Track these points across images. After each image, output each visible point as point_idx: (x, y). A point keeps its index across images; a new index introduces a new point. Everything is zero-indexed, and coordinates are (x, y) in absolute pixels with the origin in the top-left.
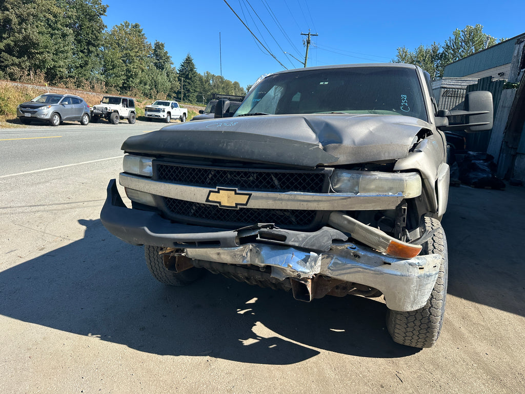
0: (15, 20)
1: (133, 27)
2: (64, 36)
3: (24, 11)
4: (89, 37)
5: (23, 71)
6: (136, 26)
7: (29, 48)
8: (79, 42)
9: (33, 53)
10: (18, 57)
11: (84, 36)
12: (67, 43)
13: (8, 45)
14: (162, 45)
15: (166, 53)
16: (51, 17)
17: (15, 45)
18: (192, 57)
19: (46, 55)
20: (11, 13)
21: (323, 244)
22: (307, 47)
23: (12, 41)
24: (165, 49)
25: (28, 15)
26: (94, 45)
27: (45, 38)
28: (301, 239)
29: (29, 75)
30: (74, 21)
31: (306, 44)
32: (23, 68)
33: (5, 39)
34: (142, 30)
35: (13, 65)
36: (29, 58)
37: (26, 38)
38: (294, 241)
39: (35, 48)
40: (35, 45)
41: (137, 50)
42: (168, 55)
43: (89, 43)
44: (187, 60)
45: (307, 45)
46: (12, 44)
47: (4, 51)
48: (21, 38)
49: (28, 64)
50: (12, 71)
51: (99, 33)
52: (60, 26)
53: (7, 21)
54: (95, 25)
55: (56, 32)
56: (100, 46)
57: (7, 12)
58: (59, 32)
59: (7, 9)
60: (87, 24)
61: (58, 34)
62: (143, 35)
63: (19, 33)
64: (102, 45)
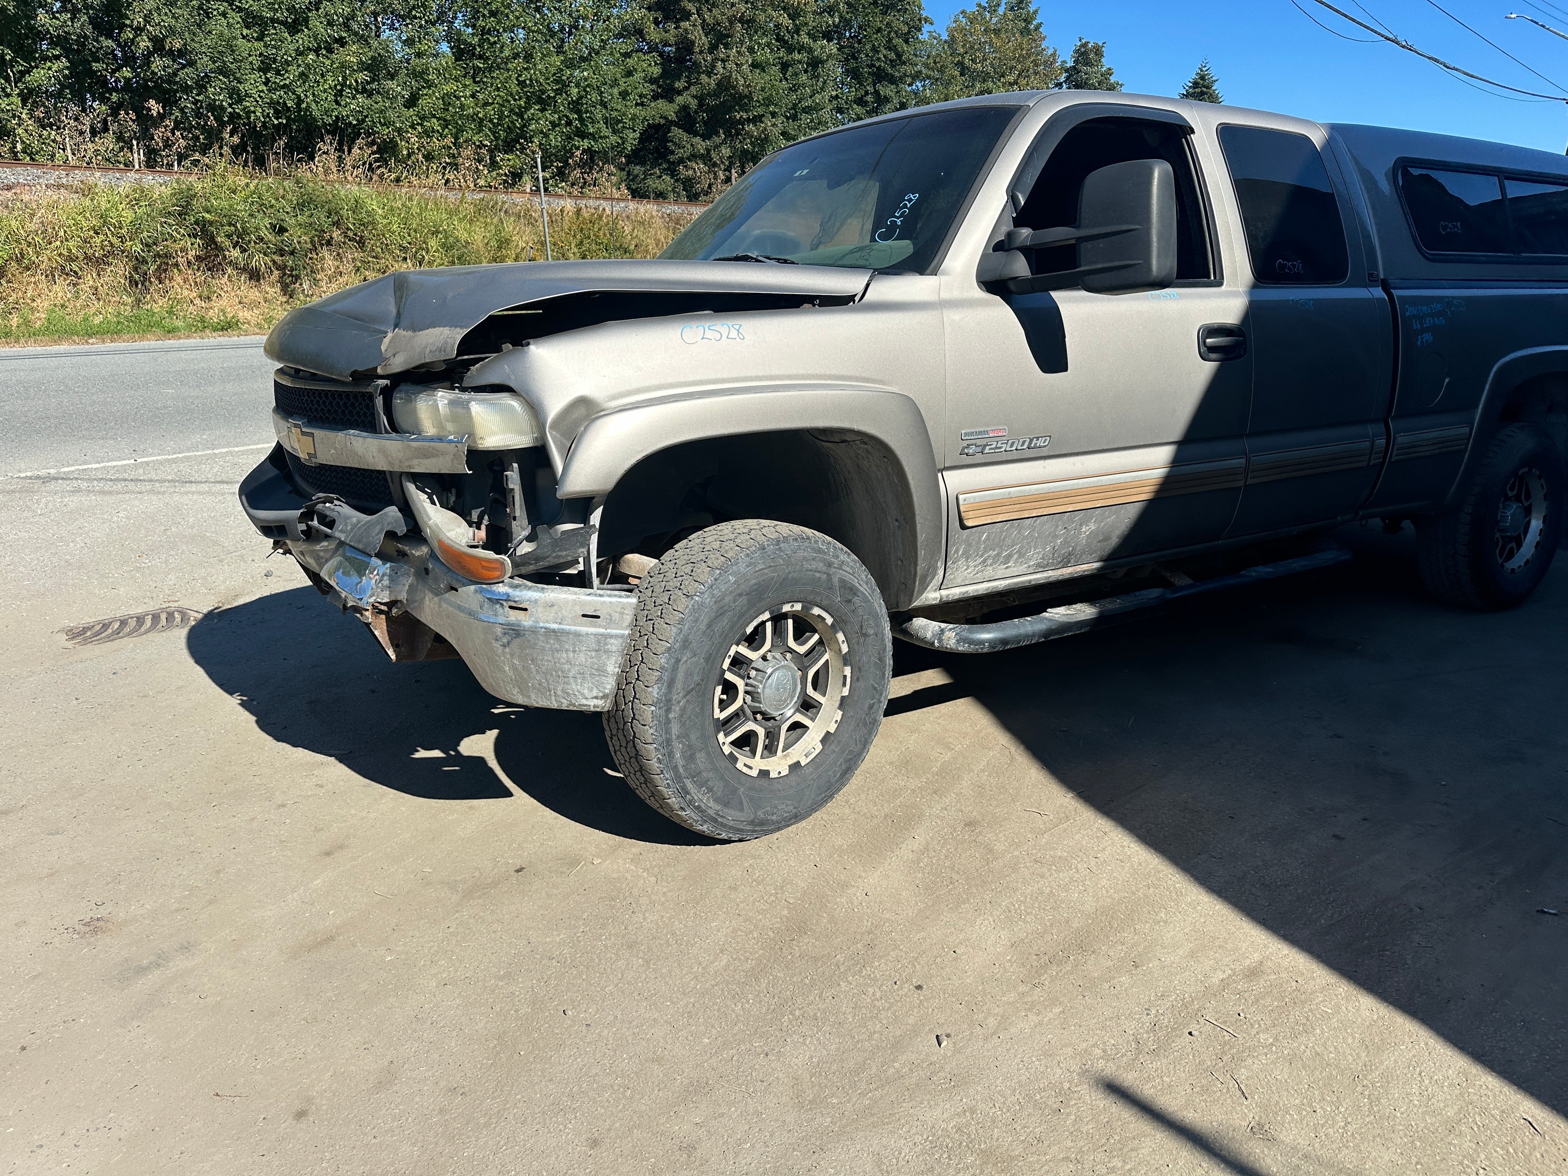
0: (701, 39)
1: (1012, 9)
2: (815, 63)
4: (879, 59)
5: (715, 174)
7: (731, 110)
8: (855, 74)
9: (741, 122)
10: (704, 137)
11: (867, 56)
12: (820, 84)
13: (685, 108)
14: (1098, 51)
15: (1109, 72)
16: (785, 20)
17: (700, 105)
18: (1214, 73)
19: (768, 122)
20: (694, 25)
23: (694, 97)
24: (1106, 62)
25: (731, 22)
26: (892, 80)
27: (768, 78)
29: (728, 180)
30: (841, 17)
32: (715, 165)
33: (679, 93)
34: (1035, 12)
35: (693, 157)
36: (728, 134)
37: (725, 84)
39: (744, 108)
40: (742, 100)
41: (1011, 79)
42: (1113, 79)
43: (880, 76)
44: (1196, 84)
46: (694, 104)
47: (677, 124)
48: (713, 85)
49: (726, 151)
50: (691, 172)
51: (907, 41)
52: (805, 39)
53: (685, 46)
54: (898, 22)
55: (797, 56)
56: (909, 80)
57: (685, 24)
58: (804, 56)
59: (687, 16)
60: (878, 21)
61: (800, 62)
62: (1037, 28)
63: (709, 74)
64: (916, 76)
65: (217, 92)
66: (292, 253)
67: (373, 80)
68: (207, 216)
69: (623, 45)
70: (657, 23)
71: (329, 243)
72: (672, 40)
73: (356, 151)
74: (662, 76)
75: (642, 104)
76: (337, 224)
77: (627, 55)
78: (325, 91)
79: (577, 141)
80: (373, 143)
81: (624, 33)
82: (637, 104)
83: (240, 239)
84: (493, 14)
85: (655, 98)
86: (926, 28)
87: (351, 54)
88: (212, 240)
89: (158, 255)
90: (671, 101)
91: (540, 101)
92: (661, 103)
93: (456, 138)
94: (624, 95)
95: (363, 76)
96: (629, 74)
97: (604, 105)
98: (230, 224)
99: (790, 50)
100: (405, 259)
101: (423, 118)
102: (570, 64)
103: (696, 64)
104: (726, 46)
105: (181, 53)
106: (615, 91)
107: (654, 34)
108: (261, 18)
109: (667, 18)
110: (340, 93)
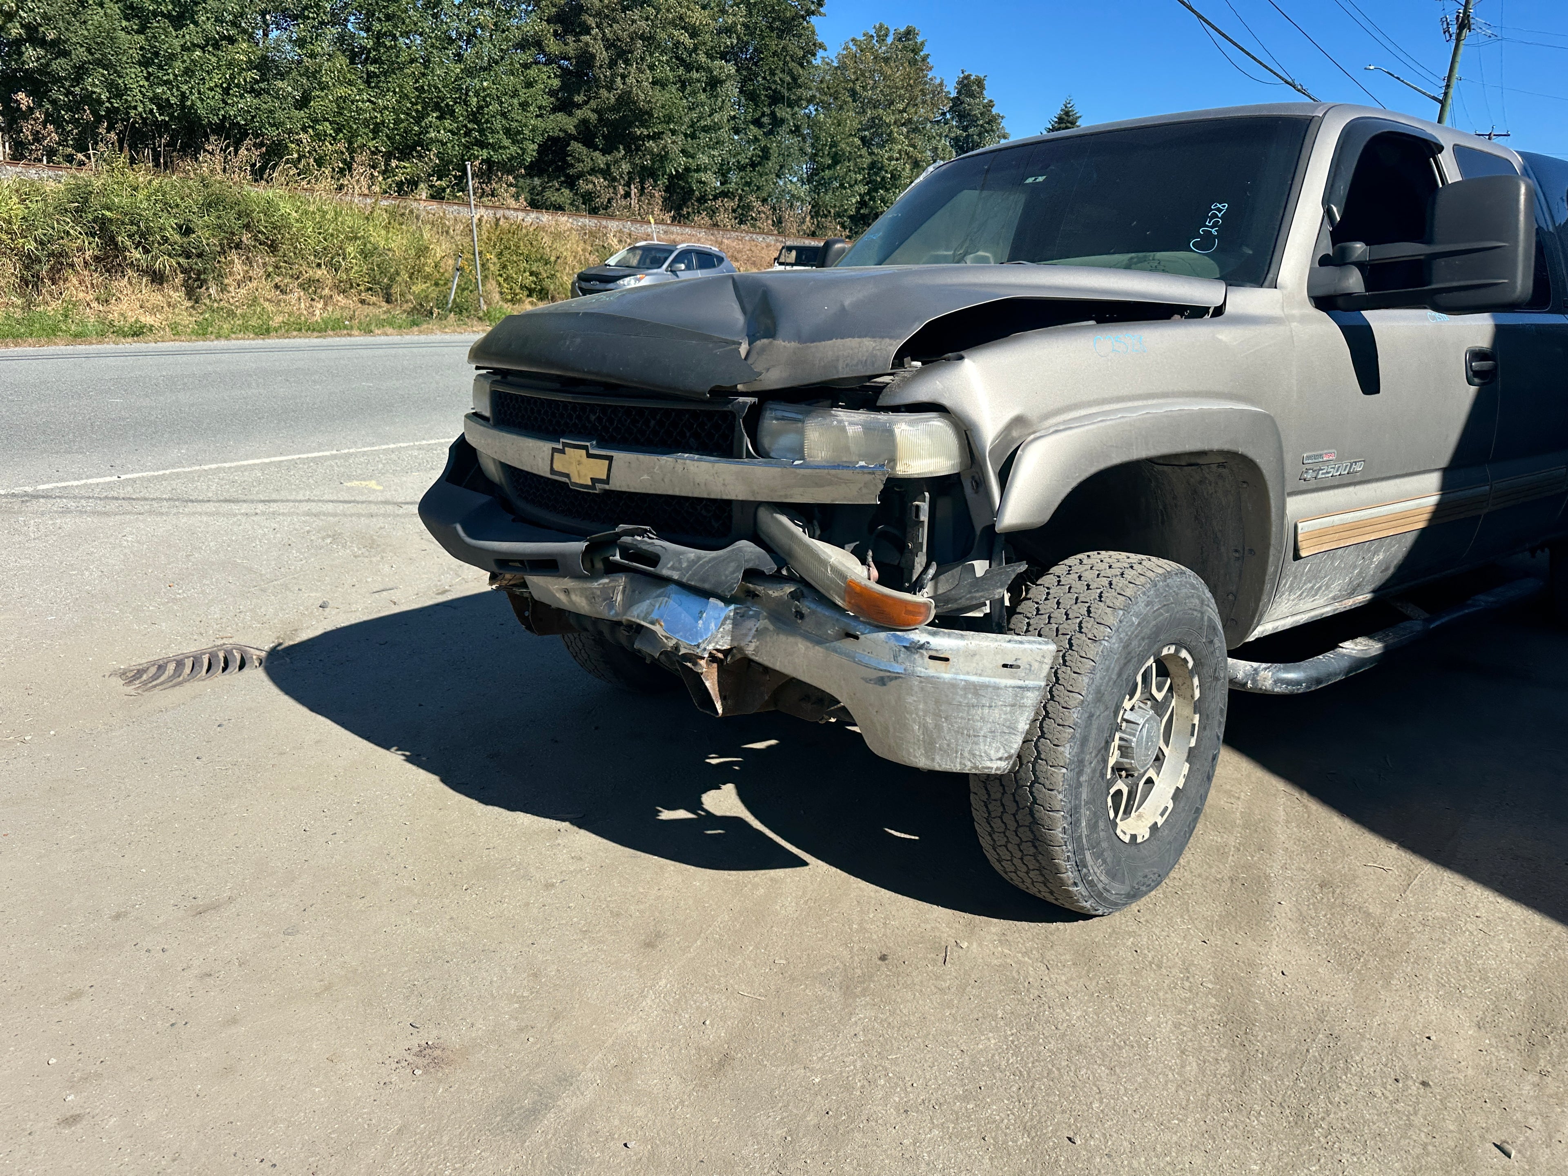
0: (602, 55)
1: (900, 40)
2: (714, 83)
3: (624, 30)
4: (775, 82)
5: (615, 189)
6: (909, 33)
7: (631, 124)
8: (752, 97)
9: (642, 138)
10: (604, 152)
11: (764, 78)
12: (719, 103)
13: (584, 122)
14: (980, 83)
15: (991, 104)
16: (685, 38)
17: (600, 120)
19: (668, 139)
20: (595, 39)
21: (723, 578)
22: (1458, 40)
23: (593, 110)
24: (988, 95)
25: (632, 39)
26: (788, 103)
27: (668, 95)
28: (685, 565)
29: (627, 195)
30: (738, 38)
31: (1453, 29)
32: (614, 179)
33: (579, 106)
34: (922, 44)
35: (593, 171)
36: (628, 150)
37: (625, 100)
38: (673, 568)
39: (643, 124)
40: (644, 116)
41: (901, 107)
42: (994, 111)
43: (776, 99)
45: (1459, 35)
46: (594, 118)
47: (576, 139)
48: (613, 100)
49: (626, 167)
50: (591, 186)
51: (802, 65)
52: (703, 58)
53: (586, 59)
54: (793, 46)
55: (695, 75)
56: (804, 104)
57: (586, 38)
58: (702, 75)
59: (587, 30)
60: (774, 44)
61: (698, 81)
62: (924, 59)
63: (610, 89)
64: (810, 100)
65: (94, 84)
66: (200, 255)
67: (262, 80)
68: (108, 213)
69: (521, 57)
70: (555, 34)
71: (238, 246)
72: (572, 53)
73: (243, 151)
74: (561, 89)
75: (541, 116)
76: (247, 226)
77: (526, 66)
78: (211, 89)
79: (476, 151)
80: (262, 144)
81: (523, 45)
82: (537, 116)
83: (143, 239)
84: (388, 18)
85: (554, 110)
86: (820, 53)
87: (241, 52)
88: (112, 239)
89: (51, 254)
90: (570, 114)
91: (437, 107)
92: (560, 116)
93: (350, 143)
94: (524, 105)
95: (255, 74)
96: (529, 85)
97: (504, 115)
98: (132, 223)
99: (689, 68)
100: (319, 265)
101: (316, 121)
102: (469, 72)
103: (596, 80)
104: (627, 62)
105: (55, 43)
106: (516, 101)
107: (553, 46)
108: (142, 9)
109: (566, 32)
110: (226, 91)
